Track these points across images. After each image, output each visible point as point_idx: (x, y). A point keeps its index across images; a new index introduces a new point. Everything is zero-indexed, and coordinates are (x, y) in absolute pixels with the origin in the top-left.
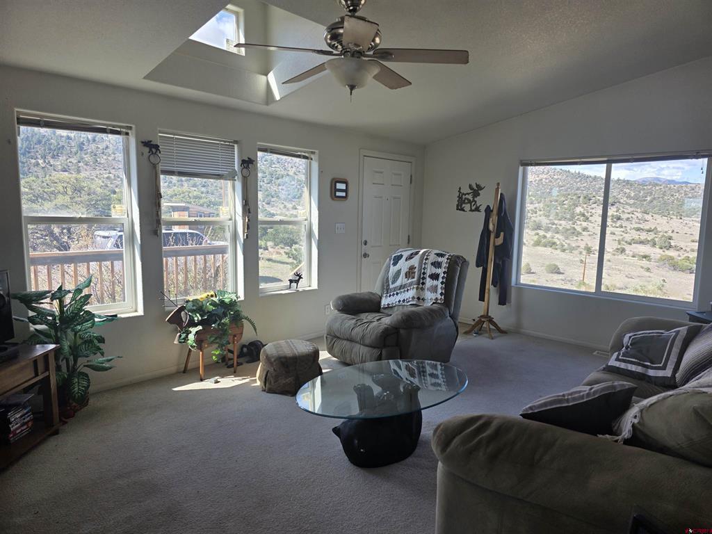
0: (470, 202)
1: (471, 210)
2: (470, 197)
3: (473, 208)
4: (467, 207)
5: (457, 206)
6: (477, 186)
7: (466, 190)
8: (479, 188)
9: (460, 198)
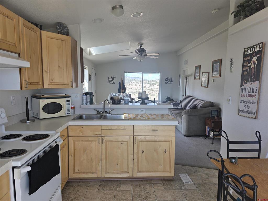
0: (111, 81)
1: (112, 83)
2: (112, 80)
3: (113, 83)
4: (111, 82)
5: (108, 82)
6: (113, 77)
7: (110, 78)
8: (114, 77)
9: (108, 80)
